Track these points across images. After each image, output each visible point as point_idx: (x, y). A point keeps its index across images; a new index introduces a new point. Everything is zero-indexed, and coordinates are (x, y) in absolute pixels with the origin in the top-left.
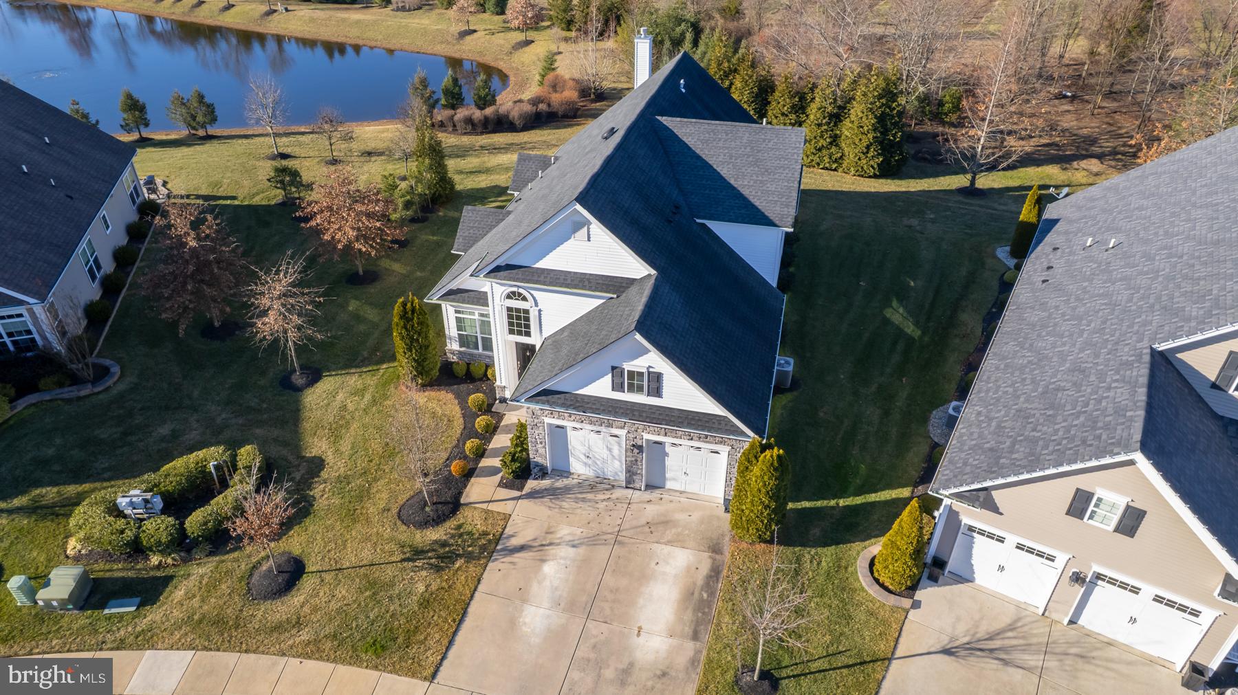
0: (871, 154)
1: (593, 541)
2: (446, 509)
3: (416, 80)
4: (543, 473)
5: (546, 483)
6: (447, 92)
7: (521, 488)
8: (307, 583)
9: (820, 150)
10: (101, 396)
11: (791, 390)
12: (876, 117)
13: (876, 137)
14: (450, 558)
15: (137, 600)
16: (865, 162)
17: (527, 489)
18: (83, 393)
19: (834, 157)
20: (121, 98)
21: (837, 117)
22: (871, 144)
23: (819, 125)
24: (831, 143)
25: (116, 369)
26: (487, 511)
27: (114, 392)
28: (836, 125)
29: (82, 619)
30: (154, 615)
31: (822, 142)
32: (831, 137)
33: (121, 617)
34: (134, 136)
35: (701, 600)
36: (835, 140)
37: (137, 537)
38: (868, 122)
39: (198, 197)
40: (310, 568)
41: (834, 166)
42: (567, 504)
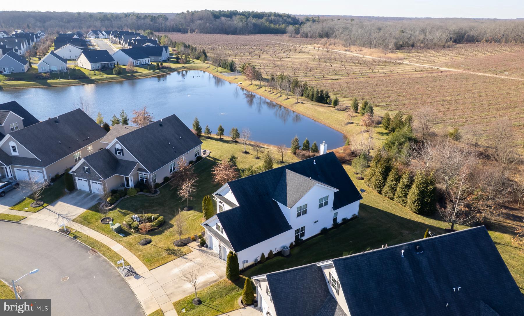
0: (415, 204)
1: (199, 264)
2: (183, 244)
3: (294, 139)
4: (207, 247)
5: (206, 249)
6: (304, 145)
7: (200, 248)
8: (149, 245)
9: (400, 197)
10: (152, 197)
11: (285, 257)
12: (419, 190)
13: (419, 198)
14: (173, 253)
15: (124, 235)
16: (413, 206)
17: (200, 249)
18: (149, 195)
19: (404, 201)
20: (218, 127)
21: (408, 187)
22: (417, 200)
23: (402, 188)
24: (404, 196)
25: (159, 193)
26: (189, 249)
27: (155, 197)
28: (408, 190)
29: (115, 233)
30: (125, 239)
31: (401, 195)
32: (405, 193)
33: (120, 236)
34: (219, 137)
35: (206, 284)
36: (406, 196)
37: (131, 224)
38: (417, 191)
39: (214, 158)
40: (152, 243)
41: (404, 205)
42: (204, 255)
